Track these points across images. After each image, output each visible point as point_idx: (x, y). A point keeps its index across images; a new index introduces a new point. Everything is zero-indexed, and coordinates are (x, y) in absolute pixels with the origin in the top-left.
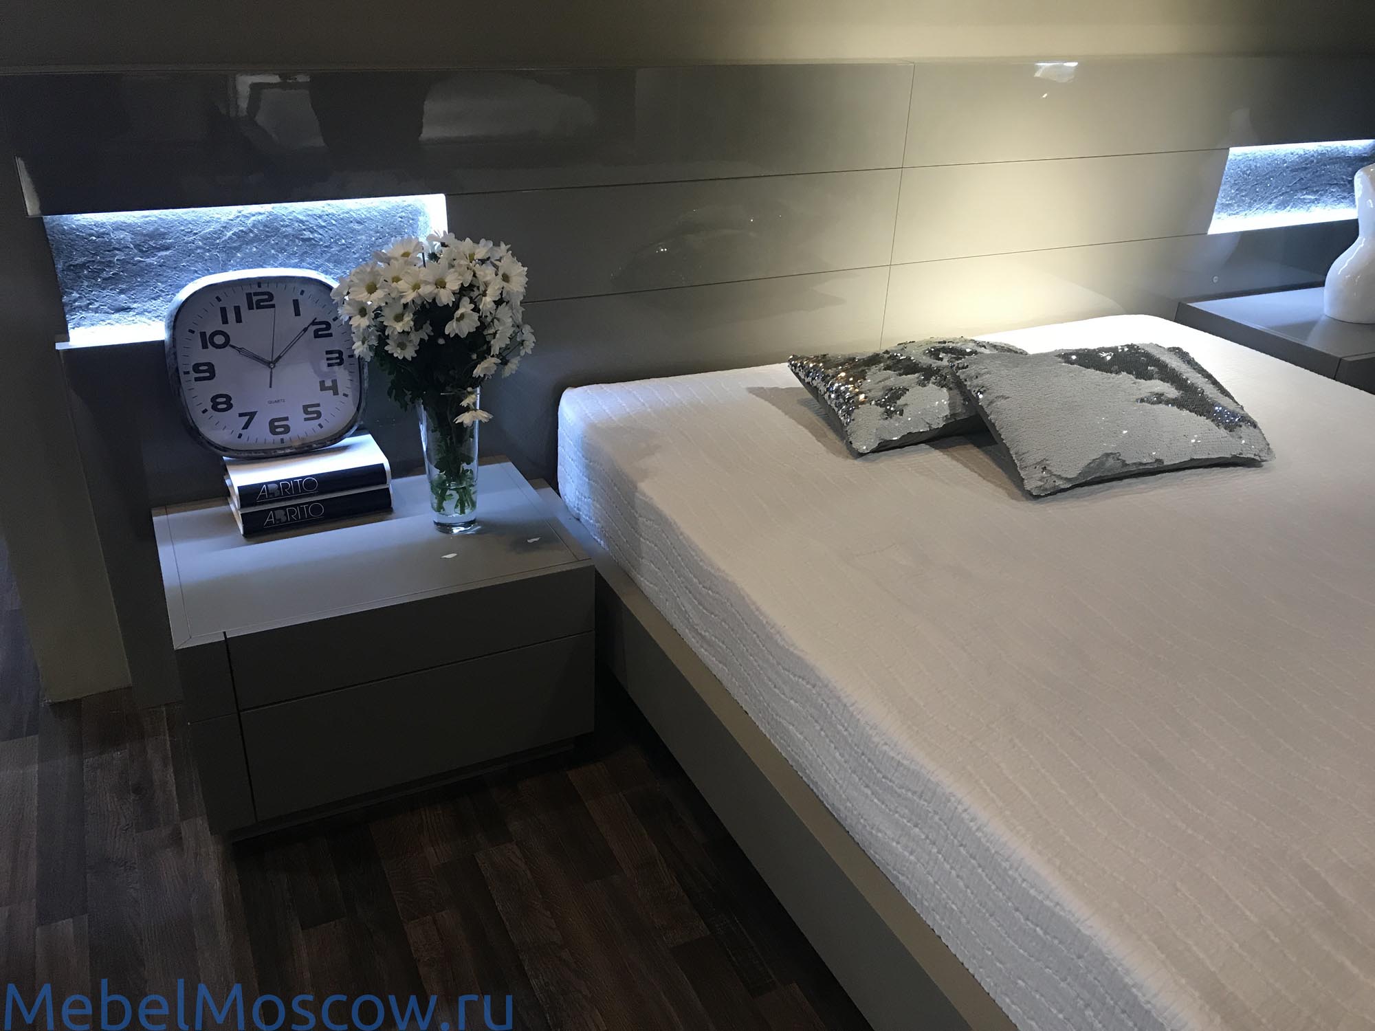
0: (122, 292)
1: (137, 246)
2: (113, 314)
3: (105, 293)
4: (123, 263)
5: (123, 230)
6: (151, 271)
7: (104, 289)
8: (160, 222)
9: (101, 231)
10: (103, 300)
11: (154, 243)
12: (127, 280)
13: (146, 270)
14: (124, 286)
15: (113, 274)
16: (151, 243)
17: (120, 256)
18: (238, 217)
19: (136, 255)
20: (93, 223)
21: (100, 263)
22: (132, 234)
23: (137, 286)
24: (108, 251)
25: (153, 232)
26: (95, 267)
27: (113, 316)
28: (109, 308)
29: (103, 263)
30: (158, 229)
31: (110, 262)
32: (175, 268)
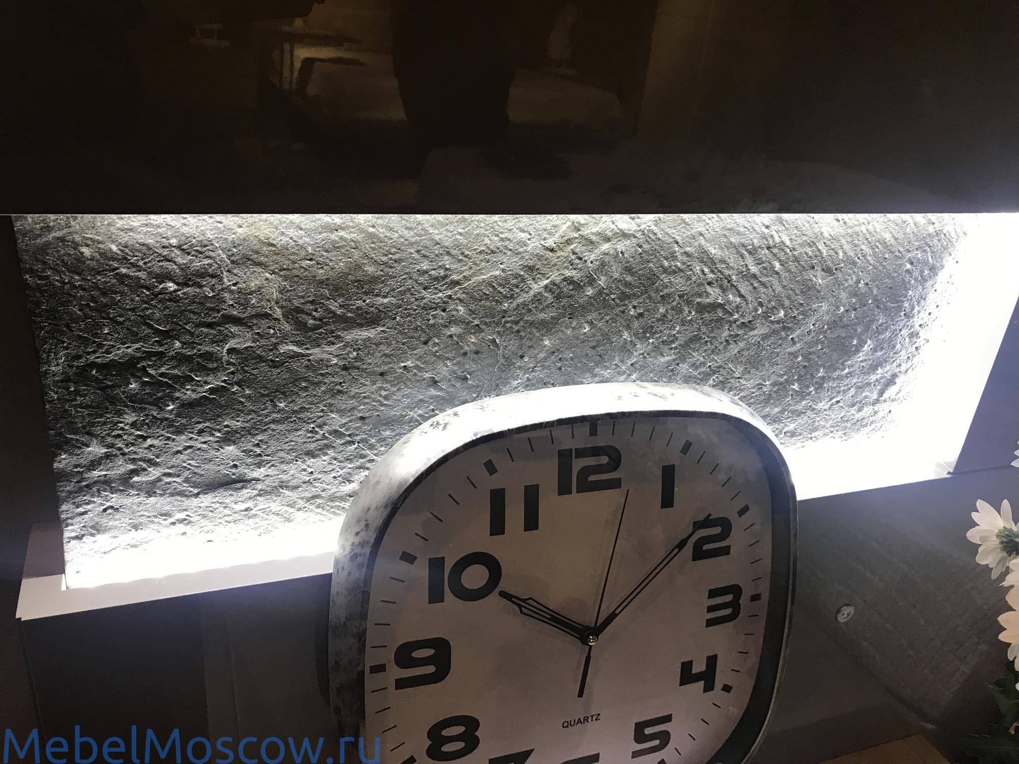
0: (229, 438)
1: (293, 314)
2: (197, 495)
3: (182, 440)
4: (246, 359)
5: (260, 264)
6: (318, 384)
7: (179, 432)
8: (367, 246)
9: (197, 264)
10: (175, 461)
11: (341, 306)
12: (249, 406)
13: (305, 379)
14: (236, 424)
15: (212, 391)
16: (334, 306)
17: (241, 339)
18: (569, 242)
19: (284, 339)
20: (174, 241)
21: (181, 359)
22: (286, 278)
23: (274, 421)
24: (210, 325)
25: (344, 275)
26: (163, 370)
27: (195, 502)
28: (187, 480)
29: (188, 359)
30: (359, 267)
31: (208, 356)
32: (382, 374)
